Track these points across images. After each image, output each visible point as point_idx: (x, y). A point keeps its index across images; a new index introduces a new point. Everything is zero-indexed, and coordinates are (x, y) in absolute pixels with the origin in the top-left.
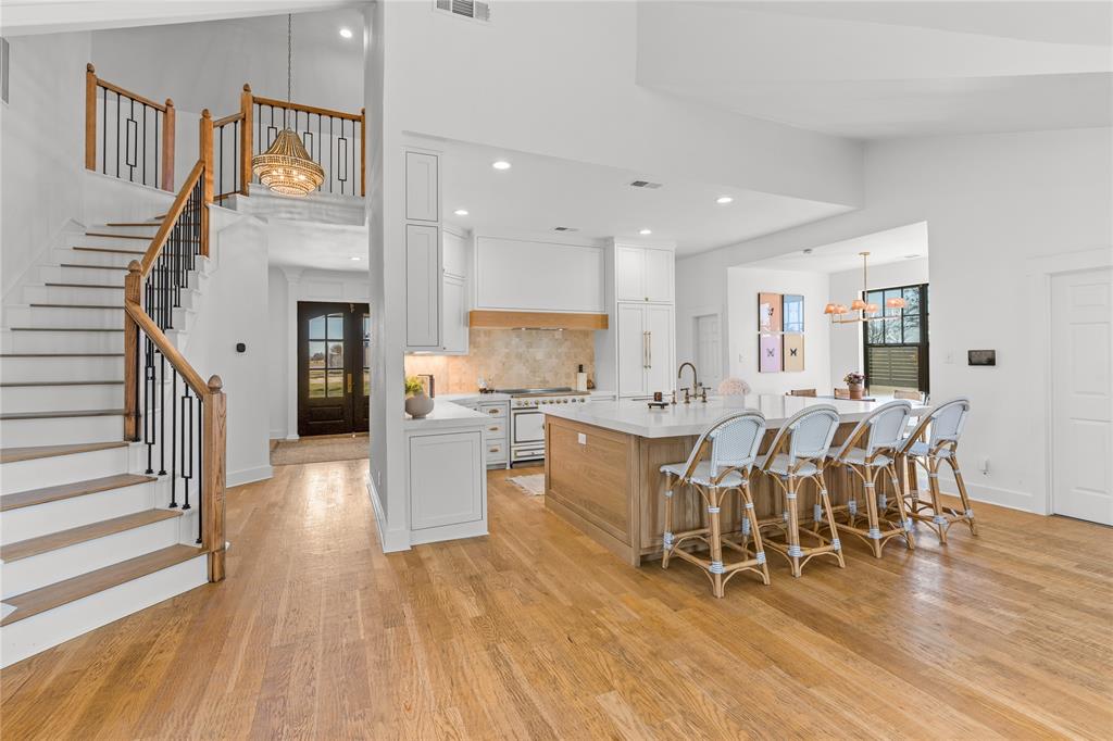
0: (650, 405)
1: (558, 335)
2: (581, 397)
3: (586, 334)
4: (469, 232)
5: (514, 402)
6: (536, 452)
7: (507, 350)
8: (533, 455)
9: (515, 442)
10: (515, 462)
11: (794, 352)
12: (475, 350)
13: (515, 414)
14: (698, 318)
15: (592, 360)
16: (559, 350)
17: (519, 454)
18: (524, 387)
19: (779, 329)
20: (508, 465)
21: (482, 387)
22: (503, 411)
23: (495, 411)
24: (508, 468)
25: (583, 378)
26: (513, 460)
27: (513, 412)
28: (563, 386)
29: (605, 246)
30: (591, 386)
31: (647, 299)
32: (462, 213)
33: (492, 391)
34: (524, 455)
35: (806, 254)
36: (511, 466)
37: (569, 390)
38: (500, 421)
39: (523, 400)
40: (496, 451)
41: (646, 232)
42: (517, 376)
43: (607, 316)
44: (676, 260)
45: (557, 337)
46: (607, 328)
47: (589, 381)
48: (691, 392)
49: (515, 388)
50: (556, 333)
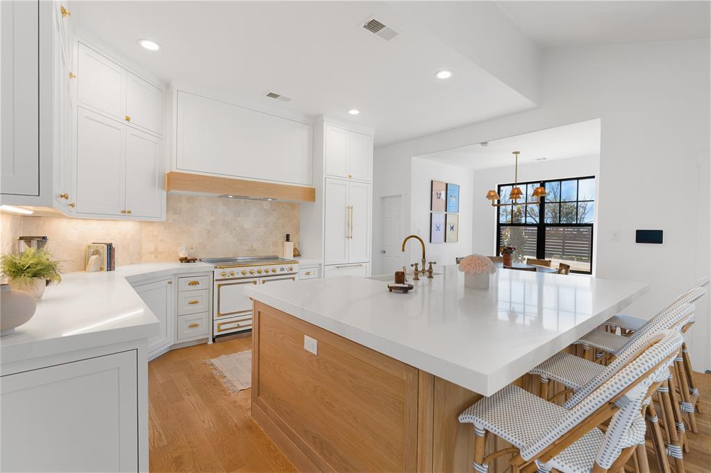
0: (391, 289)
1: (266, 205)
2: (289, 265)
3: (293, 206)
4: (168, 85)
5: (218, 274)
6: (241, 324)
7: (213, 218)
8: (239, 327)
9: (219, 314)
10: (217, 336)
11: (452, 228)
12: (176, 217)
13: (219, 286)
14: (383, 198)
15: (298, 230)
16: (268, 220)
17: (222, 327)
18: (230, 256)
19: (444, 209)
20: (211, 339)
21: (182, 256)
22: (205, 283)
23: (195, 283)
24: (210, 342)
25: (289, 247)
26: (215, 335)
27: (216, 284)
28: (271, 254)
29: (314, 124)
30: (297, 254)
31: (350, 176)
32: (150, 45)
33: (194, 260)
34: (228, 328)
35: (483, 147)
36: (214, 340)
37: (277, 258)
38: (202, 293)
39: (228, 270)
40: (196, 326)
41: (354, 112)
42: (225, 244)
43: (314, 189)
44: (374, 149)
45: (265, 207)
46: (314, 201)
47: (295, 250)
48: (420, 269)
49: (221, 256)
50: (265, 203)
